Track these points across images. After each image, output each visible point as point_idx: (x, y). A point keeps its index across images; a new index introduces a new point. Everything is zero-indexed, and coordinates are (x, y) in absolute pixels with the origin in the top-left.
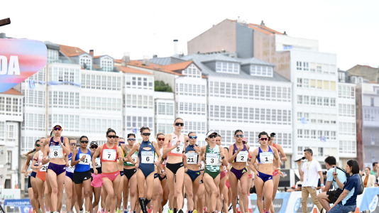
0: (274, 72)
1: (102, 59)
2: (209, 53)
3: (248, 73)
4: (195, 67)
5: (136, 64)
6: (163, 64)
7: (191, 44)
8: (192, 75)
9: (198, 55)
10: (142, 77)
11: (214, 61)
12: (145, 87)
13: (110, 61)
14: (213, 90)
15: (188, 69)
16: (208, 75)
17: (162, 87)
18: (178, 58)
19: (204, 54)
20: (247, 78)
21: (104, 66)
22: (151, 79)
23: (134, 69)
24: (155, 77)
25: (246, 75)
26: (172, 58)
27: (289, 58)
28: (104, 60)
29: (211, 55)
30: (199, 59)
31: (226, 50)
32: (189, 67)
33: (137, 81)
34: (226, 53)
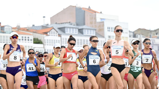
0: (96, 33)
1: (5, 27)
2: (62, 23)
3: (82, 33)
4: (55, 31)
5: (24, 29)
6: (38, 29)
7: (52, 19)
8: (53, 34)
9: (56, 25)
10: (27, 36)
11: (64, 28)
12: (28, 41)
13: (9, 28)
14: (64, 42)
15: (51, 32)
16: (61, 35)
17: (37, 42)
18: (45, 26)
19: (59, 24)
20: (82, 36)
21: (7, 31)
22: (32, 37)
23: (22, 32)
24: (33, 36)
25: (81, 34)
26: (43, 26)
27: (103, 25)
28: (7, 28)
29: (62, 24)
30: (56, 26)
31: (71, 21)
32: (51, 31)
33: (24, 38)
34: (71, 23)
